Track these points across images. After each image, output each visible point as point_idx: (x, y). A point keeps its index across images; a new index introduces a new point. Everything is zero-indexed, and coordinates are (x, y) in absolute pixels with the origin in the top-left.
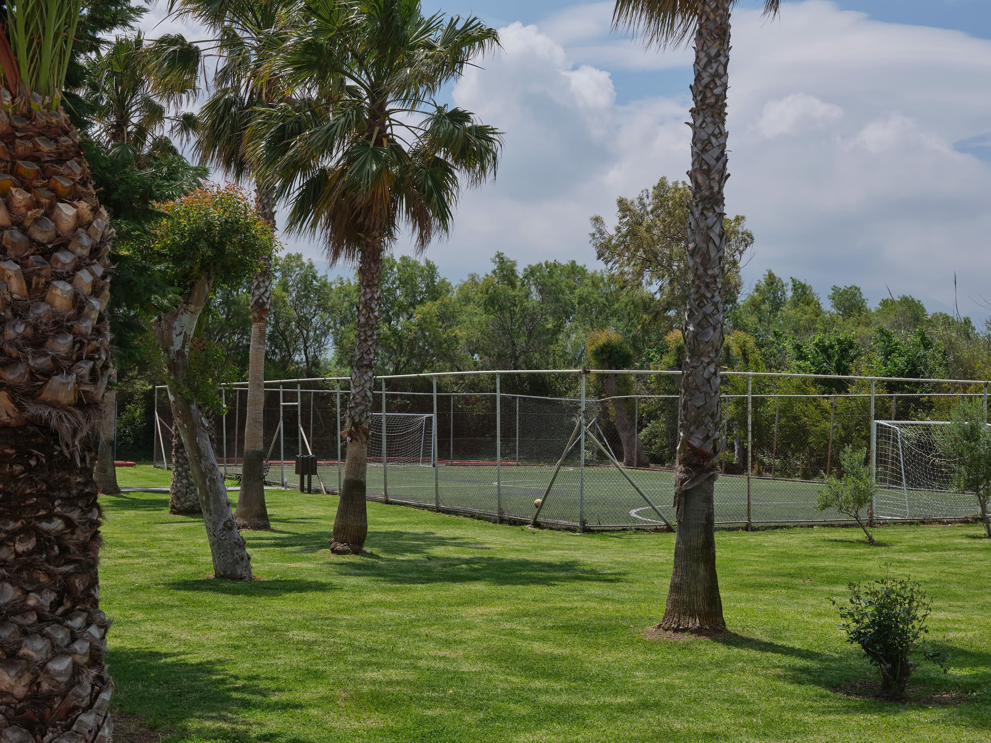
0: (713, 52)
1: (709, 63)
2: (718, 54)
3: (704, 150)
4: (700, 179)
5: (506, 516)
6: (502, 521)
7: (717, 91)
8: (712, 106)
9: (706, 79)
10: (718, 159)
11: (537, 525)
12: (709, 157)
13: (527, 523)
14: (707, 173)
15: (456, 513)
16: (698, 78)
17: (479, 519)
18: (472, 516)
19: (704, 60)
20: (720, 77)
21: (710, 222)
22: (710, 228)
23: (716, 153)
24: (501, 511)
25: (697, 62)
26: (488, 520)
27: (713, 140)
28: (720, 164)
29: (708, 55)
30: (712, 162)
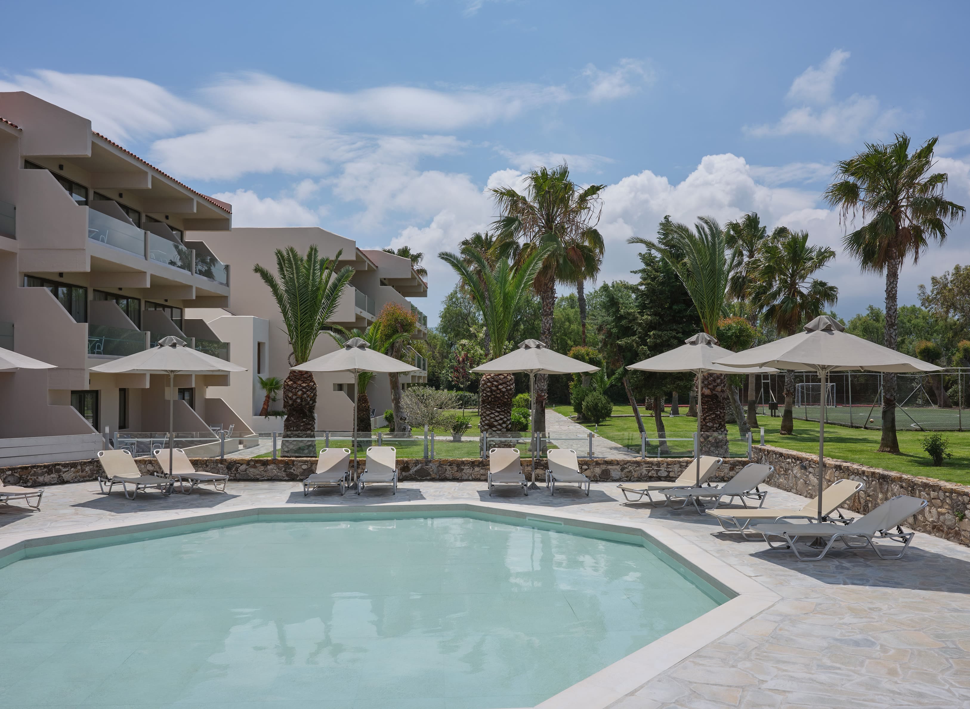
0: (892, 281)
1: (890, 284)
2: (893, 281)
3: (889, 310)
4: (888, 319)
5: (854, 425)
6: (852, 427)
7: (893, 292)
8: (892, 297)
9: (889, 289)
10: (894, 313)
11: (866, 428)
12: (891, 313)
13: (861, 427)
14: (890, 317)
15: (835, 424)
16: (887, 289)
17: (843, 426)
18: (841, 425)
19: (889, 284)
20: (894, 288)
21: (891, 331)
22: (892, 333)
23: (893, 311)
24: (852, 423)
25: (887, 284)
26: (847, 426)
27: (892, 307)
28: (895, 314)
29: (890, 282)
30: (892, 314)
